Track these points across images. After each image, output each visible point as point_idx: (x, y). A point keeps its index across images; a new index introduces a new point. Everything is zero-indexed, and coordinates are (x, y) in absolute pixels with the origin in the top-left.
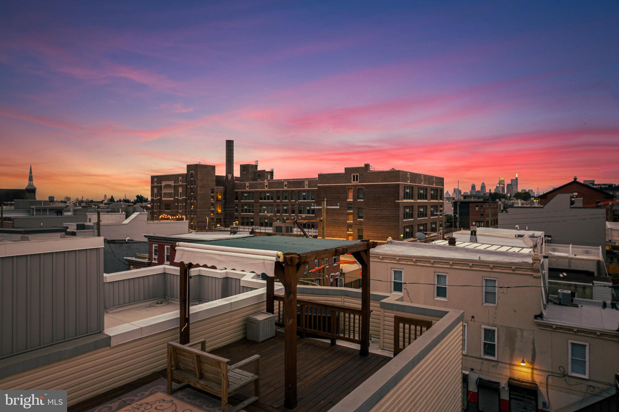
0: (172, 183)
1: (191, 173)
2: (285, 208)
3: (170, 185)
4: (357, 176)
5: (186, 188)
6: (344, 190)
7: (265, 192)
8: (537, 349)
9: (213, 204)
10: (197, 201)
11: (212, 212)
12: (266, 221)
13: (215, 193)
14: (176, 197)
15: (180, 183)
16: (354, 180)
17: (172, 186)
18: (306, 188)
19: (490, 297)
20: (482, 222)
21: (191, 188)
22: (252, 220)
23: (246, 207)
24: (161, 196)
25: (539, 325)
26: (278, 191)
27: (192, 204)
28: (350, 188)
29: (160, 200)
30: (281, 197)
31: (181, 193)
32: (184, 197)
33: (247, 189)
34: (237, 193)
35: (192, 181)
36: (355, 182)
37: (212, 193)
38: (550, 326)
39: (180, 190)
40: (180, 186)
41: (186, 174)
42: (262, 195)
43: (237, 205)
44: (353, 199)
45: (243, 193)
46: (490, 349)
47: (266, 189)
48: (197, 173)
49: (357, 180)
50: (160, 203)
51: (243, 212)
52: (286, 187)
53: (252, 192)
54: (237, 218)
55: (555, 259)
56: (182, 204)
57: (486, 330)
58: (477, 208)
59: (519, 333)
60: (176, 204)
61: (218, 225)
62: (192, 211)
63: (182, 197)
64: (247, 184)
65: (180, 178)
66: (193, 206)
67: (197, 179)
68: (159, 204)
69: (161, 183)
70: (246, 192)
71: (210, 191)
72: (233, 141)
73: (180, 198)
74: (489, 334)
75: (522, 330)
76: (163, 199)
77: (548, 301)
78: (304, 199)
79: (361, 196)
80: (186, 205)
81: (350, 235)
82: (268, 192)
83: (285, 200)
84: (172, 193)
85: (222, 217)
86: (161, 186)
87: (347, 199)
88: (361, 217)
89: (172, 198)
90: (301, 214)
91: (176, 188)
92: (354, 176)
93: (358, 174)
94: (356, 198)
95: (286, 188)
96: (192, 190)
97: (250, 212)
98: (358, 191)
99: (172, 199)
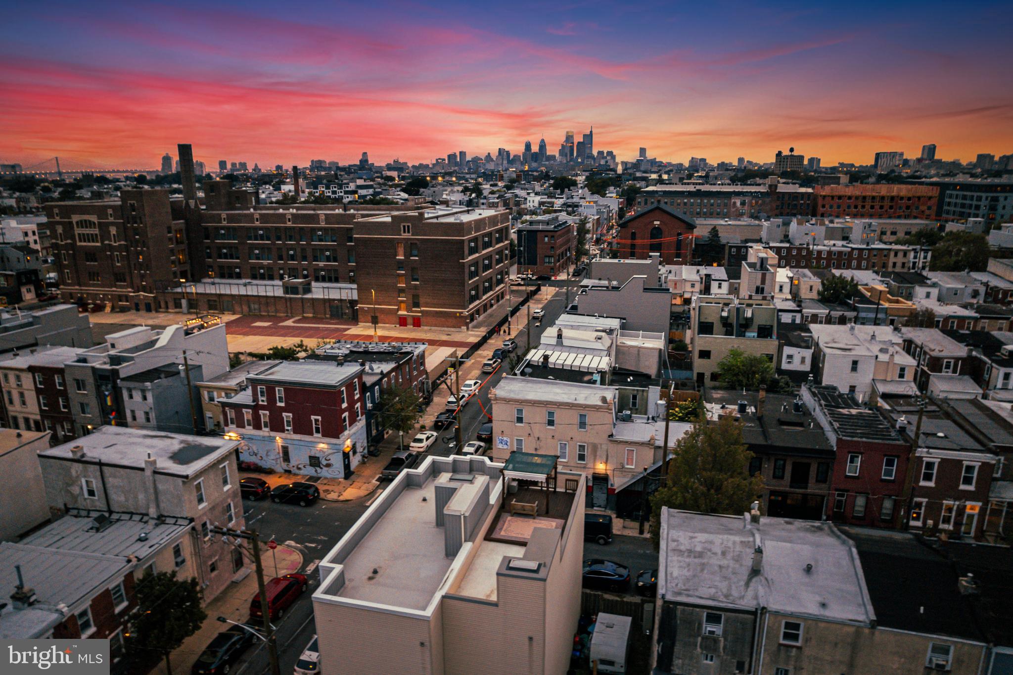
0: (94, 218)
1: (130, 204)
2: (291, 252)
3: (90, 221)
4: (408, 226)
5: (125, 228)
6: (392, 244)
7: (257, 229)
8: (609, 455)
9: (172, 250)
10: (148, 248)
11: (173, 262)
12: (262, 271)
13: (173, 232)
14: (107, 242)
15: (111, 219)
16: (404, 232)
17: (94, 223)
18: (323, 225)
19: (582, 425)
20: (552, 256)
21: (135, 229)
22: (238, 270)
23: (225, 251)
24: (73, 238)
25: (611, 441)
26: (276, 228)
27: (139, 253)
28: (399, 241)
29: (73, 246)
30: (283, 237)
31: (114, 235)
32: (123, 243)
33: (224, 223)
34: (206, 228)
35: (134, 217)
36: (406, 234)
37: (169, 232)
38: (616, 441)
39: (113, 231)
40: (112, 224)
41: (121, 206)
42: (251, 233)
43: (208, 248)
44: (405, 256)
45: (217, 229)
46: (582, 457)
47: (257, 224)
48: (143, 205)
49: (409, 232)
50: (73, 250)
51: (221, 258)
52: (289, 221)
53: (234, 228)
54: (211, 267)
55: (627, 349)
56: (121, 253)
57: (580, 446)
58: (546, 239)
59: (599, 446)
60: (108, 253)
61: (181, 280)
62: (141, 264)
63: (119, 241)
64: (224, 216)
65: (110, 211)
66: (141, 257)
67: (145, 215)
68: (71, 252)
69: (70, 218)
70: (223, 228)
71: (166, 231)
72: (190, 145)
73: (115, 242)
74: (582, 447)
75: (601, 444)
76: (79, 244)
77: (617, 419)
78: (321, 240)
79: (415, 252)
80: (128, 255)
81: (402, 302)
82: (261, 228)
83: (290, 241)
84: (96, 235)
85: (187, 267)
86: (71, 223)
87: (396, 256)
88: (417, 280)
89: (97, 242)
90: (317, 261)
91: (104, 227)
92: (404, 227)
93: (410, 224)
94: (408, 255)
95: (289, 224)
96: (136, 231)
97: (232, 258)
98: (411, 247)
99: (99, 244)
